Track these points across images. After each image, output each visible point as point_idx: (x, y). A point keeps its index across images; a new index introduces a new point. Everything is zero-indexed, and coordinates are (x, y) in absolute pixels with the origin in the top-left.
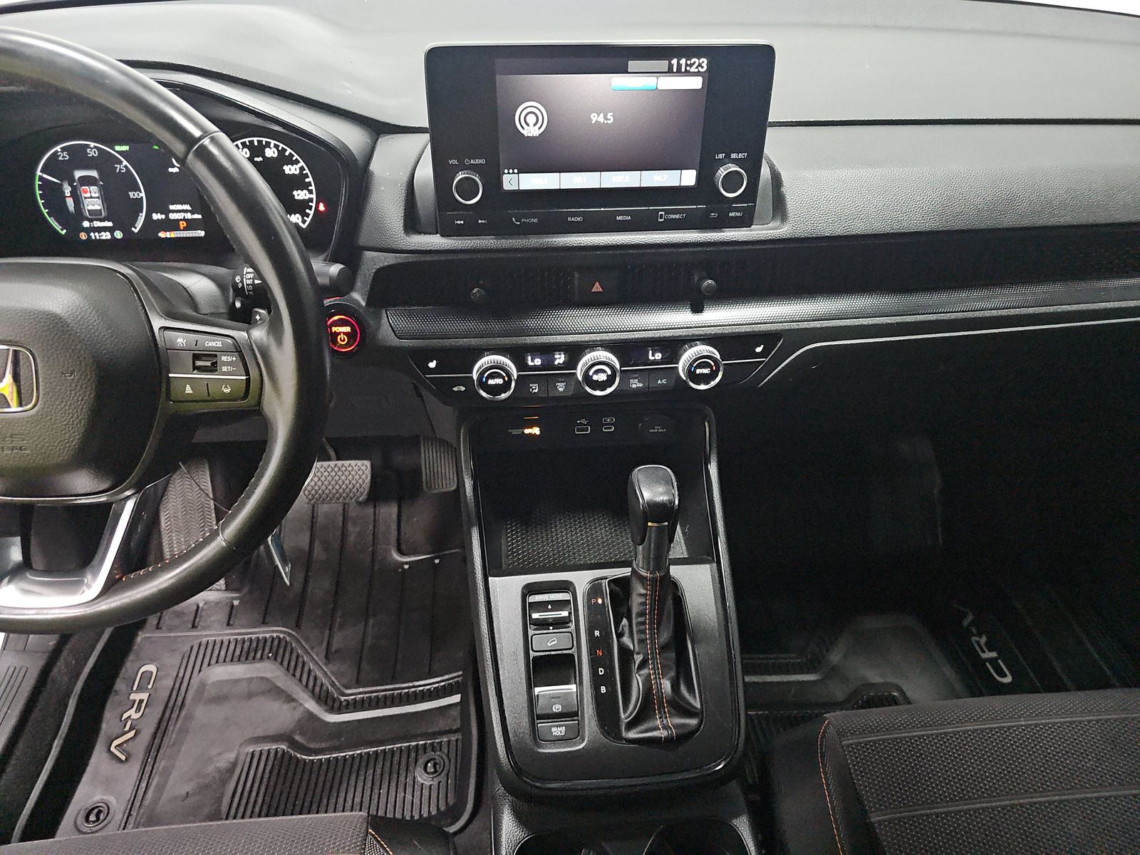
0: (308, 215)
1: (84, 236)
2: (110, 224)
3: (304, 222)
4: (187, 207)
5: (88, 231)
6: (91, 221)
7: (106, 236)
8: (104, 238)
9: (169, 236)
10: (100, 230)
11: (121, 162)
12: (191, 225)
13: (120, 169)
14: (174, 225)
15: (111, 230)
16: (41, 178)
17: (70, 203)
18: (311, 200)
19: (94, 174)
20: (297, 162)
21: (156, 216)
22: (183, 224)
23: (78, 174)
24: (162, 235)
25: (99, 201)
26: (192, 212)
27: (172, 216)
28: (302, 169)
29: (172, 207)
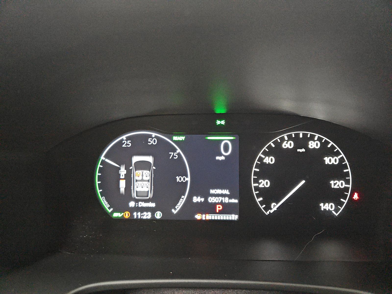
0: (341, 204)
1: (127, 215)
2: (153, 205)
3: (337, 210)
4: (226, 192)
5: (132, 210)
6: (137, 201)
7: (147, 216)
8: (145, 217)
9: (204, 219)
10: (143, 210)
11: (174, 150)
12: (227, 209)
13: (173, 156)
14: (211, 208)
15: (153, 211)
16: (103, 162)
17: (122, 184)
18: (346, 189)
19: (150, 159)
20: (338, 154)
21: (196, 199)
22: (219, 208)
23: (136, 159)
24: (198, 217)
25: (148, 184)
26: (230, 197)
27: (211, 200)
28: (342, 160)
29: (212, 191)
